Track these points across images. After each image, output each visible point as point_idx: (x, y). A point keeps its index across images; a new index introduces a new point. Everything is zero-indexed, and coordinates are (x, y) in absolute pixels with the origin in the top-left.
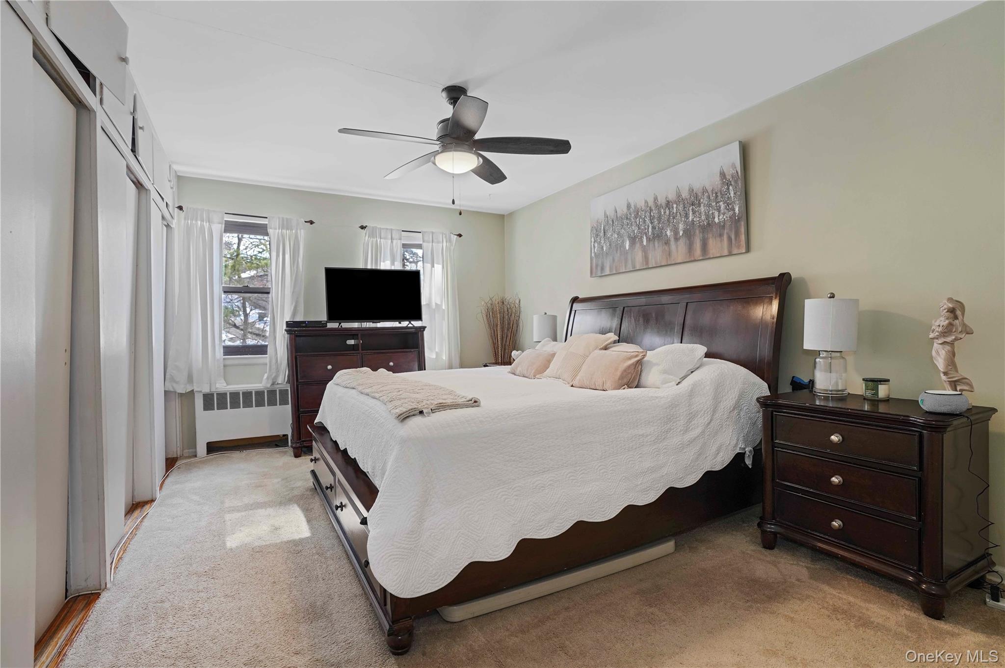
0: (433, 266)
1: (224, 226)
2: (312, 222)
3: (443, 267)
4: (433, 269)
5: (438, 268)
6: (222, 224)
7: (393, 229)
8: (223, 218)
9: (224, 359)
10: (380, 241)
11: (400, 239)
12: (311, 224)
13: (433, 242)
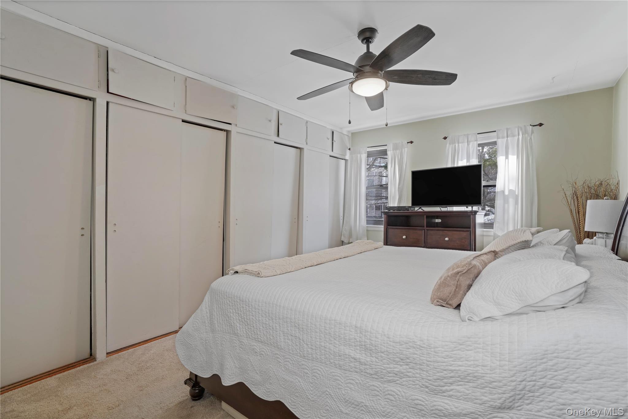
0: (507, 157)
1: (367, 154)
2: (412, 142)
3: (518, 157)
4: (507, 160)
5: (513, 159)
6: (366, 153)
7: (469, 134)
8: (366, 150)
9: (367, 227)
10: (458, 146)
11: (477, 141)
12: (411, 143)
13: (507, 137)
